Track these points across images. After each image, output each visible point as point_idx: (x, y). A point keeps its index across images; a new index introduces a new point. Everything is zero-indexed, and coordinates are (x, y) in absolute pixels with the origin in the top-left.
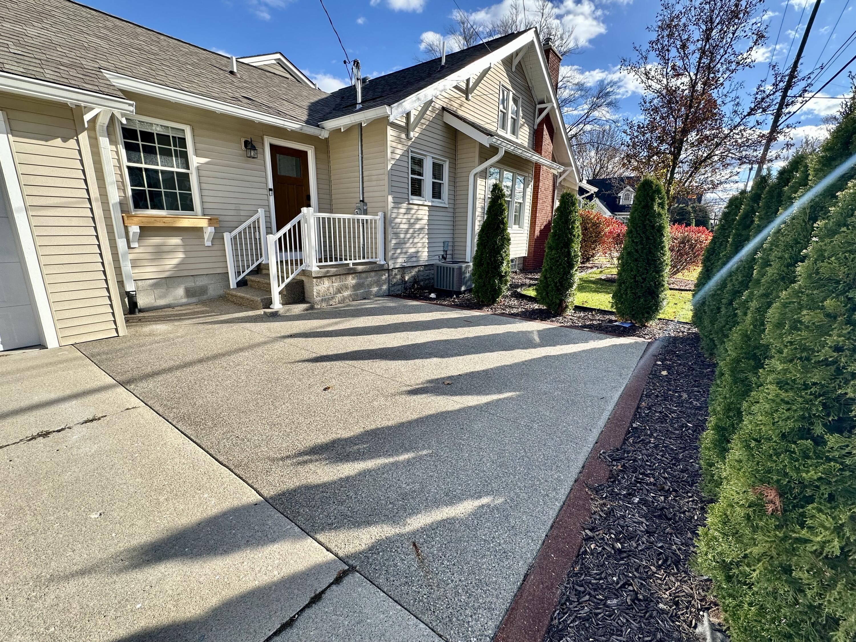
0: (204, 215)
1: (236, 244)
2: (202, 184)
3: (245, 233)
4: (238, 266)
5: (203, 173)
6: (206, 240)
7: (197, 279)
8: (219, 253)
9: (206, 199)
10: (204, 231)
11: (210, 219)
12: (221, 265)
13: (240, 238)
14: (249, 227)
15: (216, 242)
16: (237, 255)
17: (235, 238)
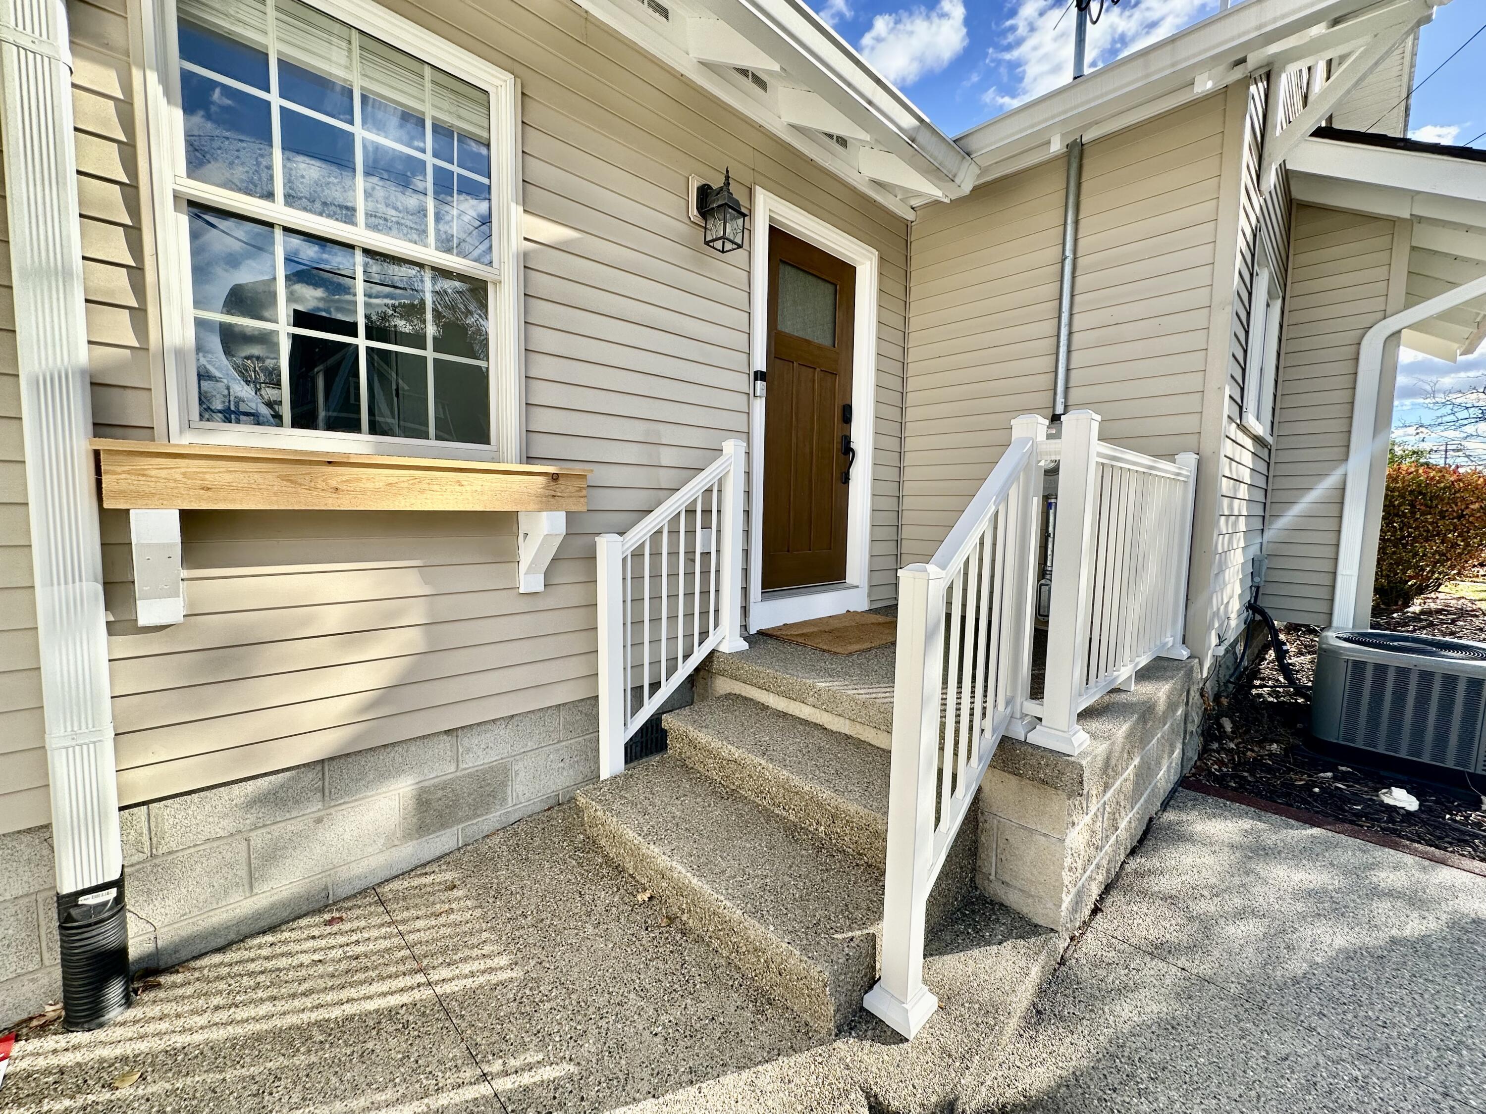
0: (530, 459)
1: (638, 578)
2: (536, 332)
3: (674, 532)
4: (637, 667)
5: (542, 284)
6: (523, 567)
7: (473, 741)
8: (575, 619)
9: (544, 394)
10: (523, 527)
11: (555, 477)
12: (575, 668)
13: (656, 554)
14: (691, 512)
15: (568, 574)
16: (638, 623)
17: (637, 554)
